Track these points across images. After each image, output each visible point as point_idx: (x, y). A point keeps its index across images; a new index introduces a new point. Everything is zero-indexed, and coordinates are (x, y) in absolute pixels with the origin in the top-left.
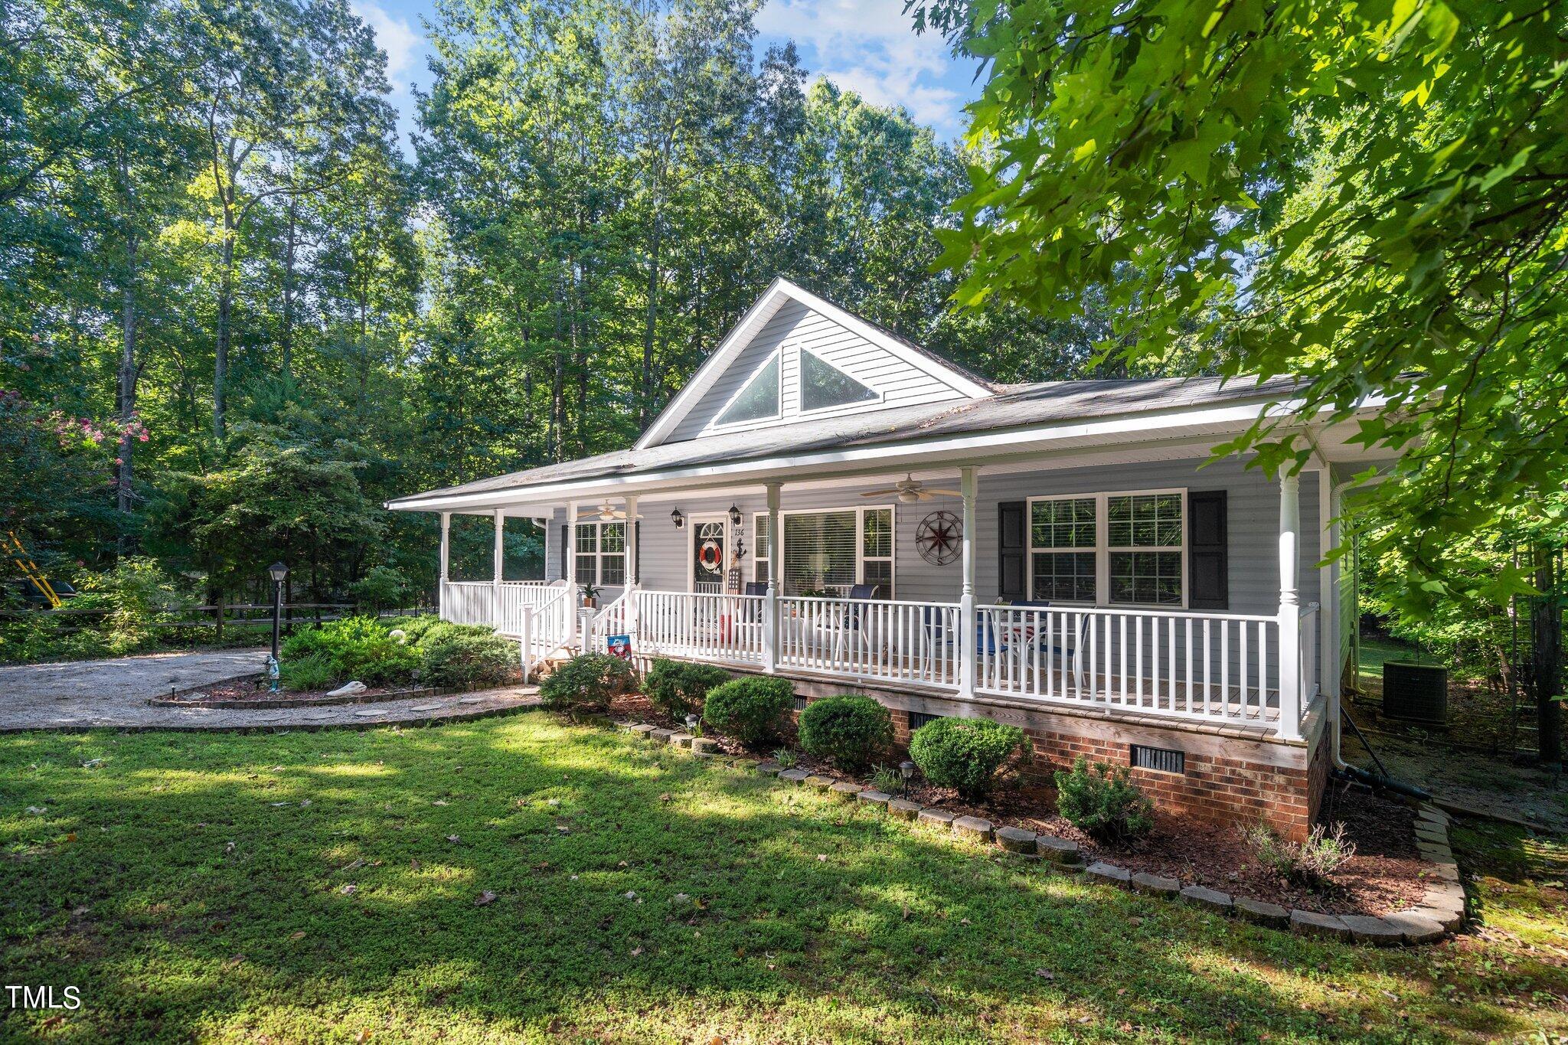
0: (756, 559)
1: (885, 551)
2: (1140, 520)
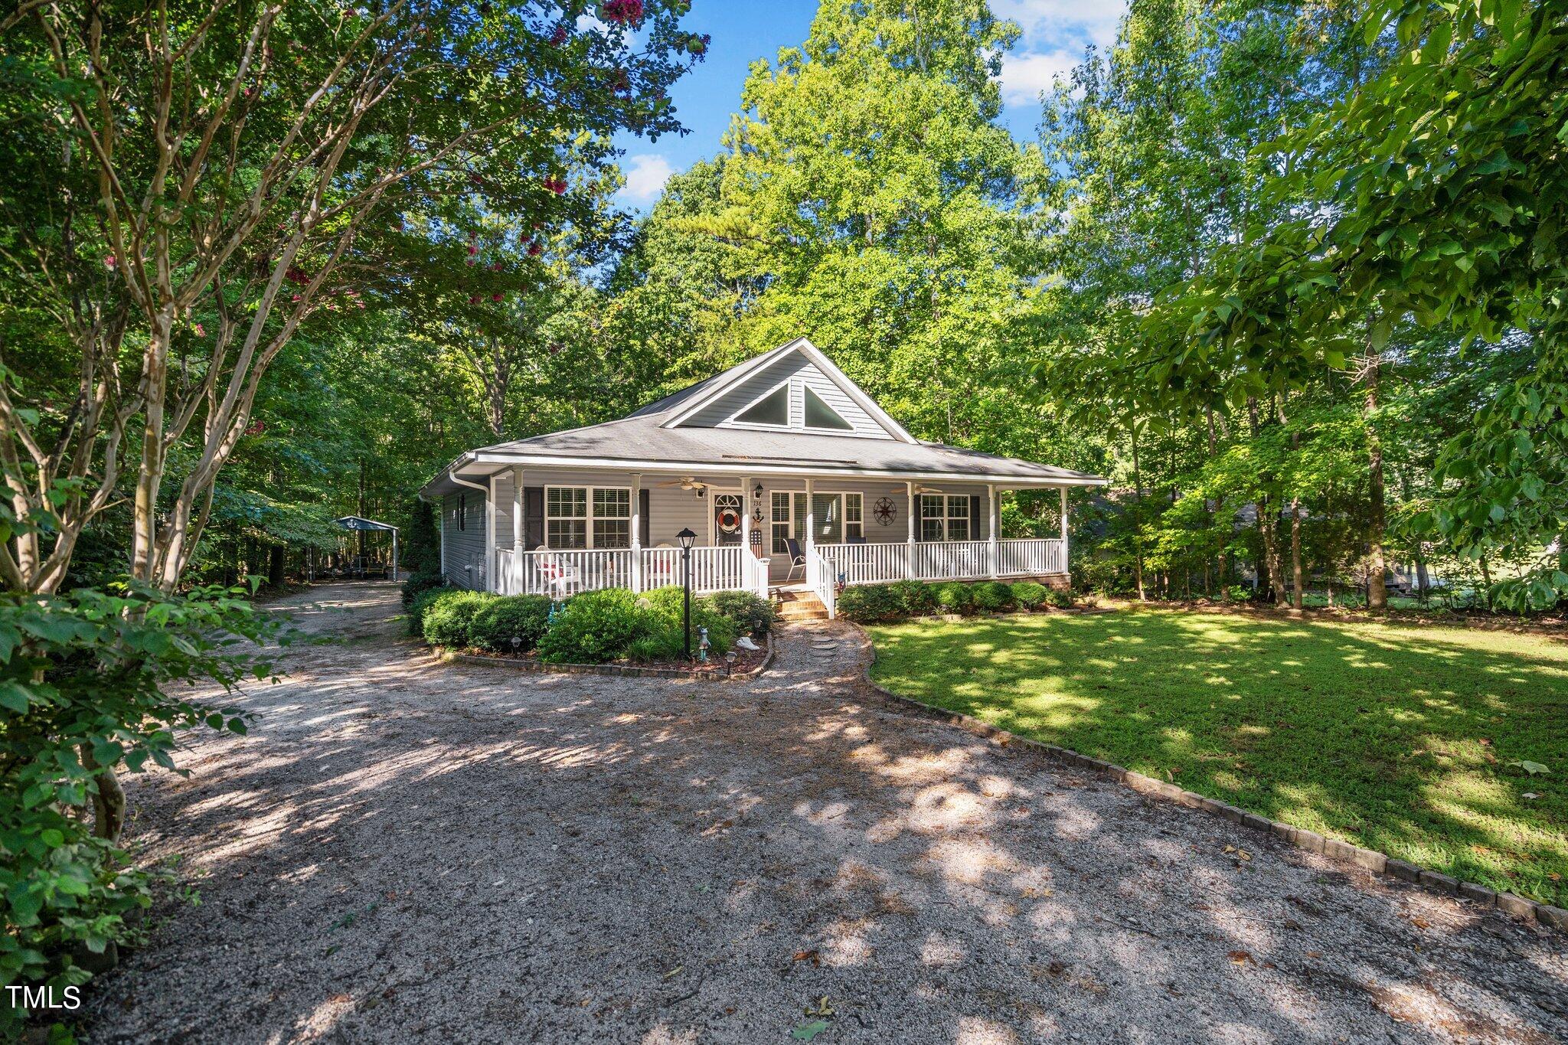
0: (772, 522)
1: (858, 519)
2: (956, 507)
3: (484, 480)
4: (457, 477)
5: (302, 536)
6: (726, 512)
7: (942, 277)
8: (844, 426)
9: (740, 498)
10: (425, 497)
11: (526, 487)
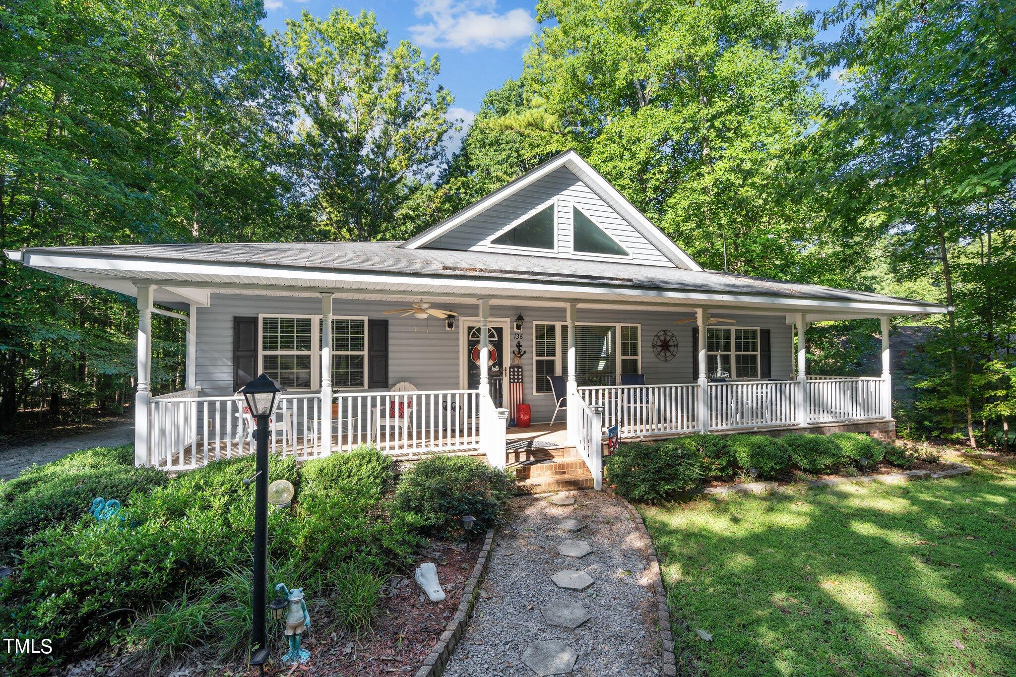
0: (535, 358)
1: (635, 353)
2: (745, 340)
7: (717, 123)
8: (621, 252)
9: (499, 331)
11: (235, 318)
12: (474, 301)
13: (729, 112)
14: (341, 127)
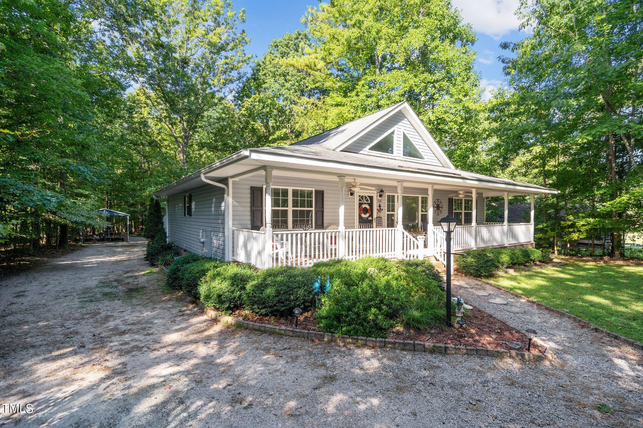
0: (386, 213)
2: (468, 205)
3: (224, 180)
4: (206, 178)
5: (83, 219)
6: (364, 206)
7: (436, 85)
8: (420, 157)
9: (371, 198)
10: (157, 197)
11: (251, 187)
12: (394, 183)
13: (443, 79)
14: (171, 49)
